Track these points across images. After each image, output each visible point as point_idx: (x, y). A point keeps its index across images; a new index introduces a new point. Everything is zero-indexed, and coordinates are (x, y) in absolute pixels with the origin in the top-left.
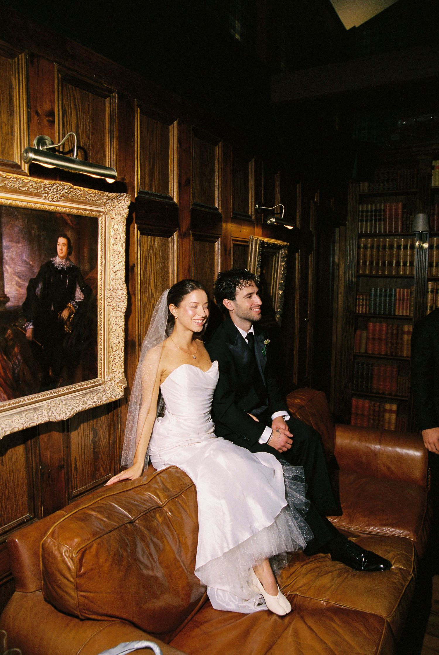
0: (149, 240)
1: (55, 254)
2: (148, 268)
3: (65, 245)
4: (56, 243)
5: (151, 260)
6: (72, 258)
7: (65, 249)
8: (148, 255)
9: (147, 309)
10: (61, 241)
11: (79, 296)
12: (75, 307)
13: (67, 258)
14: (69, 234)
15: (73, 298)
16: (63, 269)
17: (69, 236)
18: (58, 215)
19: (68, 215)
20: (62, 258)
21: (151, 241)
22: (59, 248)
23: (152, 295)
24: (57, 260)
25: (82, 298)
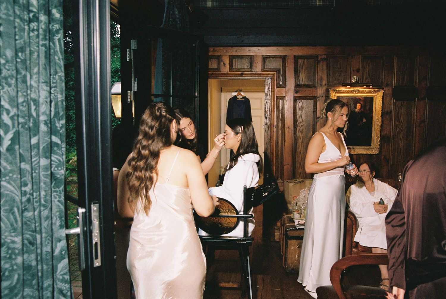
0: (401, 102)
2: (400, 112)
3: (360, 106)
4: (356, 105)
6: (362, 110)
7: (360, 107)
9: (399, 127)
10: (358, 105)
11: (364, 120)
12: (362, 123)
13: (360, 109)
14: (362, 103)
15: (362, 121)
16: (358, 112)
17: (361, 103)
18: (358, 98)
19: (362, 97)
20: (358, 109)
21: (402, 102)
22: (357, 107)
23: (402, 122)
24: (357, 110)
25: (365, 121)
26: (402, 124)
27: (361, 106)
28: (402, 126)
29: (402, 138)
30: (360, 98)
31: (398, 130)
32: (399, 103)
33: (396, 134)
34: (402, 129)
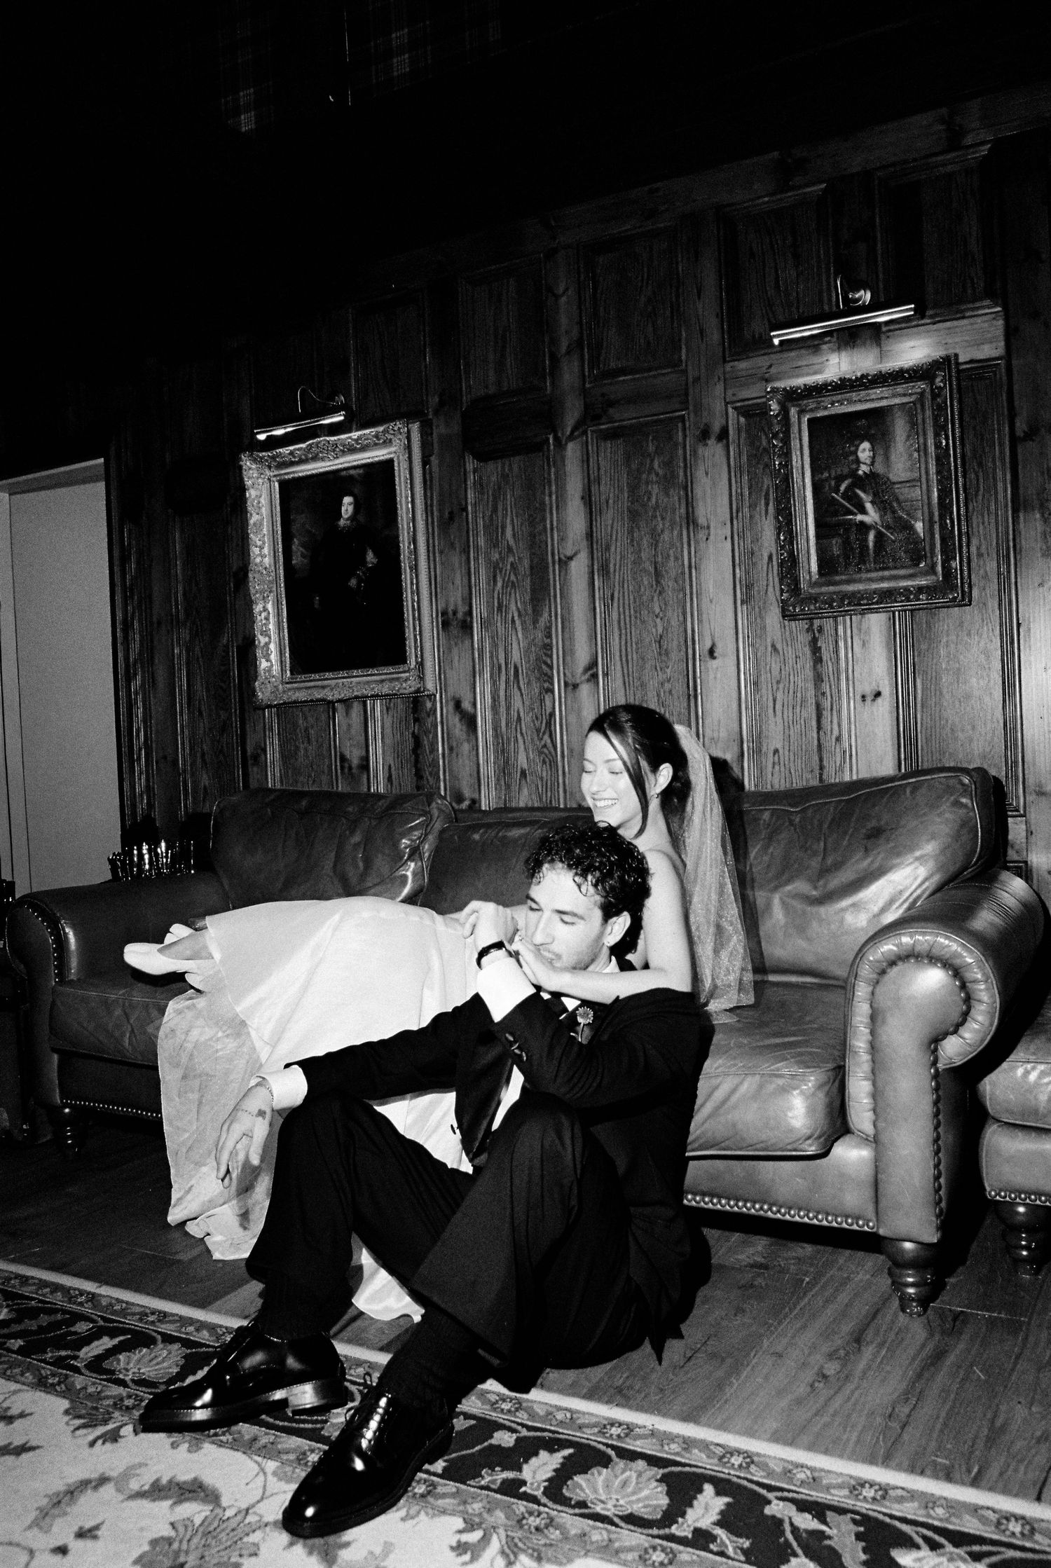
0: (500, 466)
1: (340, 516)
2: (500, 507)
3: (350, 504)
4: (340, 504)
5: (505, 494)
6: (361, 518)
7: (351, 509)
8: (499, 488)
9: (501, 572)
10: (347, 500)
11: (370, 557)
12: (364, 574)
13: (353, 518)
15: (364, 562)
16: (348, 531)
17: (357, 492)
18: (344, 473)
19: (355, 467)
20: (347, 519)
21: (503, 467)
22: (343, 509)
23: (510, 549)
24: (342, 522)
25: (375, 561)
26: (511, 559)
27: (357, 505)
28: (512, 564)
29: (516, 618)
30: (352, 472)
31: (499, 584)
32: (493, 470)
33: (496, 604)
34: (513, 578)
